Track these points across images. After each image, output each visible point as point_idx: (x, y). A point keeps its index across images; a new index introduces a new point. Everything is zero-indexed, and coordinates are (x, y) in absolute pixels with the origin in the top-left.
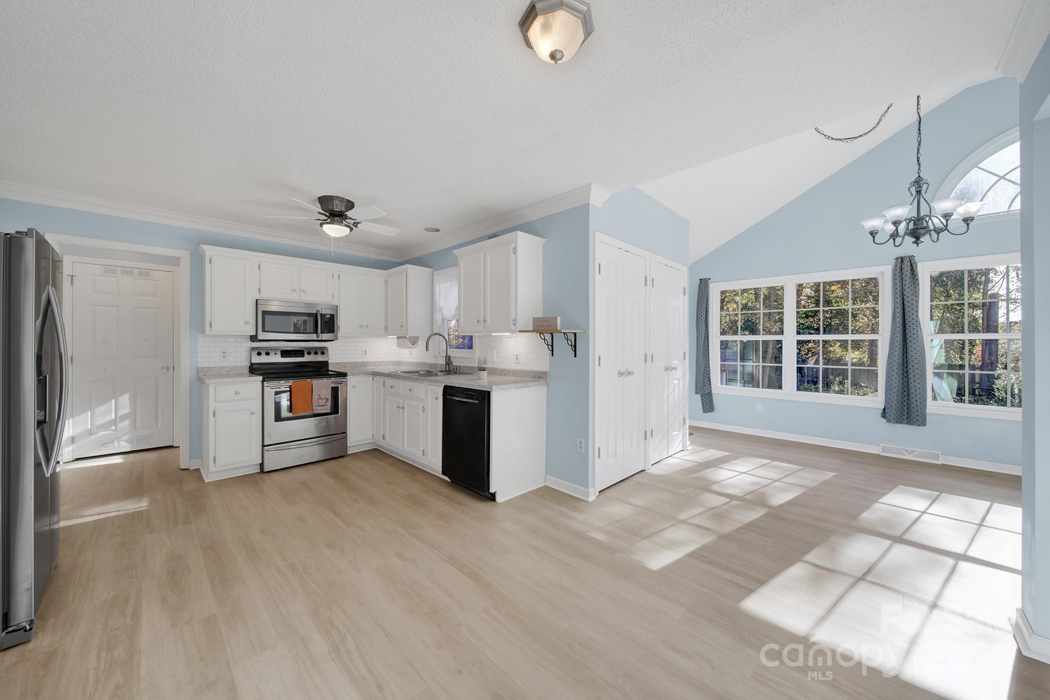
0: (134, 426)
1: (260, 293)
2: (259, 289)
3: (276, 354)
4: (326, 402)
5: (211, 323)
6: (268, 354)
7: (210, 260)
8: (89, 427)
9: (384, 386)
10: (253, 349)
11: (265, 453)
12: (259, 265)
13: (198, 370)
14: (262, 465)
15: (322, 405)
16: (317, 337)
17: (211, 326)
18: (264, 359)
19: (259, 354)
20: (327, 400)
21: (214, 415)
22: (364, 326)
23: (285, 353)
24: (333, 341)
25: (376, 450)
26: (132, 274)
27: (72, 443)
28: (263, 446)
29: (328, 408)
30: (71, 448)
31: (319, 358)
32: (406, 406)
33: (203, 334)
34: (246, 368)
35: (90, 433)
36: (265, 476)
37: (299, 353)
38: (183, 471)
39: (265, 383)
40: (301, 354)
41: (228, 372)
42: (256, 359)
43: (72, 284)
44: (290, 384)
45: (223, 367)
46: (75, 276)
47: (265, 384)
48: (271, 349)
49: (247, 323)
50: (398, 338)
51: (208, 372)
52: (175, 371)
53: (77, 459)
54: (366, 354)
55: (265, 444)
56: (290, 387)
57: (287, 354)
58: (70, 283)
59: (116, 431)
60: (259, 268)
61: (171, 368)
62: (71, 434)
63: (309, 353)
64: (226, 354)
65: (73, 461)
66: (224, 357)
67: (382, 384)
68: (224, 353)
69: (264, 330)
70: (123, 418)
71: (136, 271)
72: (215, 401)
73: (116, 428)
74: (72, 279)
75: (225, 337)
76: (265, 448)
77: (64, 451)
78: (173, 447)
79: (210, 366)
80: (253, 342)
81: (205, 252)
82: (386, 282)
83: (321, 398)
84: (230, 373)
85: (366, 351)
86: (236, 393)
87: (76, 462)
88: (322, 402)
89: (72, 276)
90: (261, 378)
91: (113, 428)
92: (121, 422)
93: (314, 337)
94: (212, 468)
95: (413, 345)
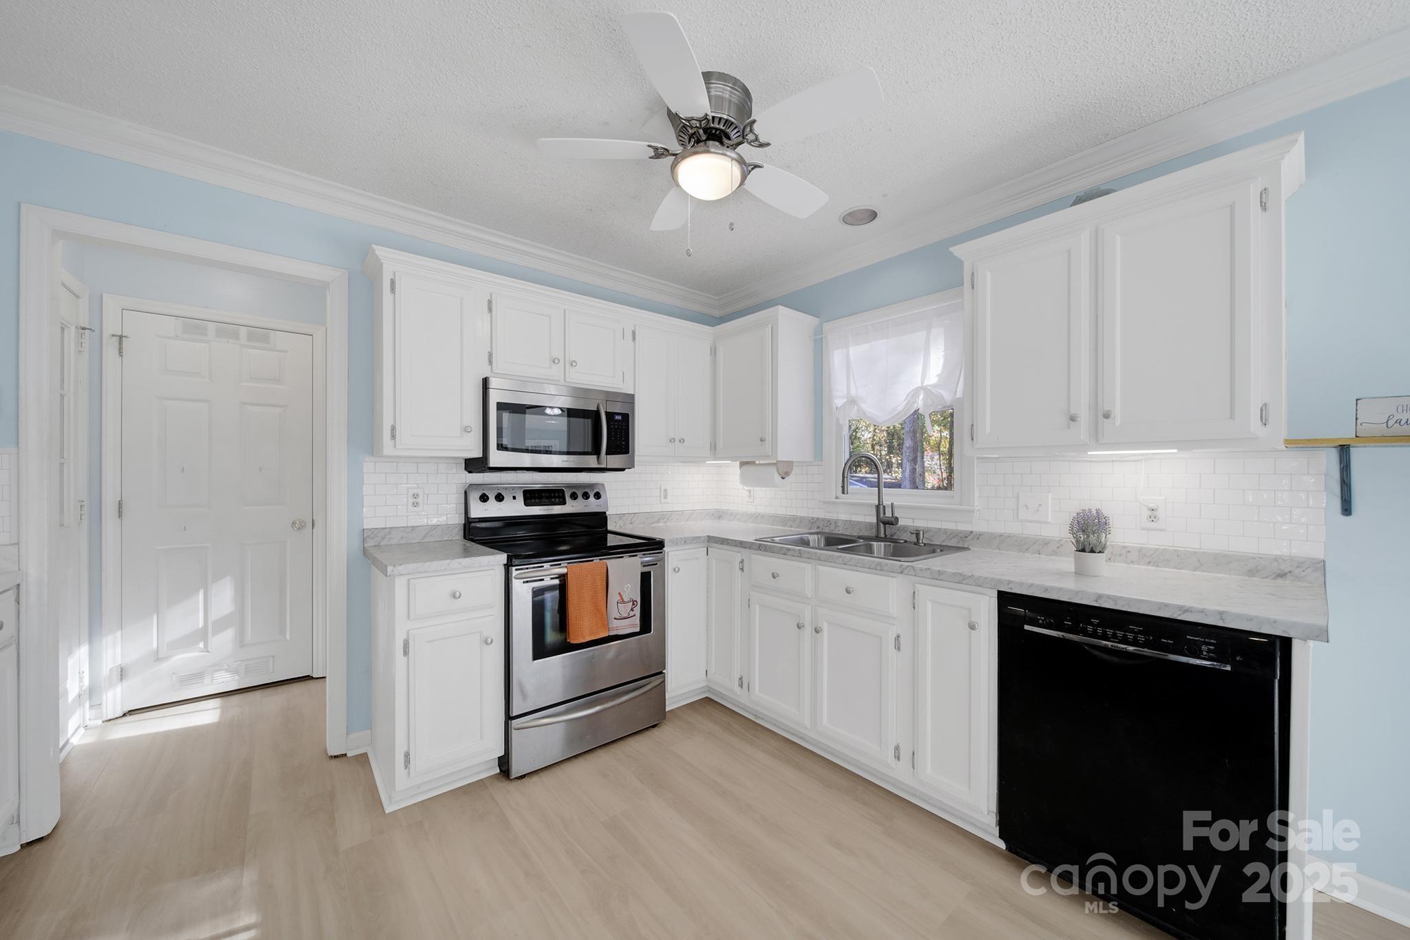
0: (241, 642)
1: (490, 362)
2: (490, 355)
3: (514, 498)
4: (632, 610)
5: (393, 429)
6: (500, 498)
7: (393, 282)
8: (155, 645)
9: (742, 569)
10: (473, 486)
11: (515, 735)
12: (490, 302)
13: (365, 535)
14: (504, 763)
15: (625, 615)
16: (599, 464)
17: (393, 437)
18: (493, 509)
19: (484, 498)
20: (634, 602)
21: (406, 652)
22: (677, 441)
23: (532, 496)
24: (623, 470)
25: (708, 700)
26: (236, 336)
27: (121, 679)
28: (509, 718)
29: (634, 624)
30: (119, 689)
31: (592, 505)
32: (825, 627)
33: (372, 454)
34: (457, 530)
35: (157, 657)
36: (512, 787)
37: (554, 495)
38: (334, 762)
39: (514, 568)
40: (559, 497)
41: (425, 537)
42: (479, 510)
43: (120, 352)
44: (564, 571)
45: (414, 528)
46: (126, 337)
47: (514, 572)
48: (506, 489)
49: (466, 430)
50: (743, 464)
51: (383, 538)
52: (315, 528)
53: (131, 712)
54: (665, 497)
55: (515, 713)
56: (563, 578)
57: (535, 498)
58: (117, 352)
59: (208, 652)
60: (490, 310)
61: (306, 525)
62: (119, 662)
63: (574, 496)
64: (419, 500)
65: (124, 715)
66: (415, 505)
67: (737, 566)
68: (415, 496)
69: (501, 447)
70: (221, 625)
71: (243, 331)
72: (409, 618)
73: (206, 646)
74: (120, 343)
75: (417, 460)
76: (515, 723)
77: (104, 697)
78: (313, 678)
79: (388, 526)
80: (470, 472)
81: (382, 264)
82: (714, 351)
83: (623, 602)
84: (427, 540)
85: (666, 491)
86: (454, 596)
87: (128, 718)
88: (625, 609)
89: (121, 337)
90: (502, 558)
91: (201, 645)
92: (215, 633)
93: (591, 461)
94: (402, 780)
95: (783, 478)
